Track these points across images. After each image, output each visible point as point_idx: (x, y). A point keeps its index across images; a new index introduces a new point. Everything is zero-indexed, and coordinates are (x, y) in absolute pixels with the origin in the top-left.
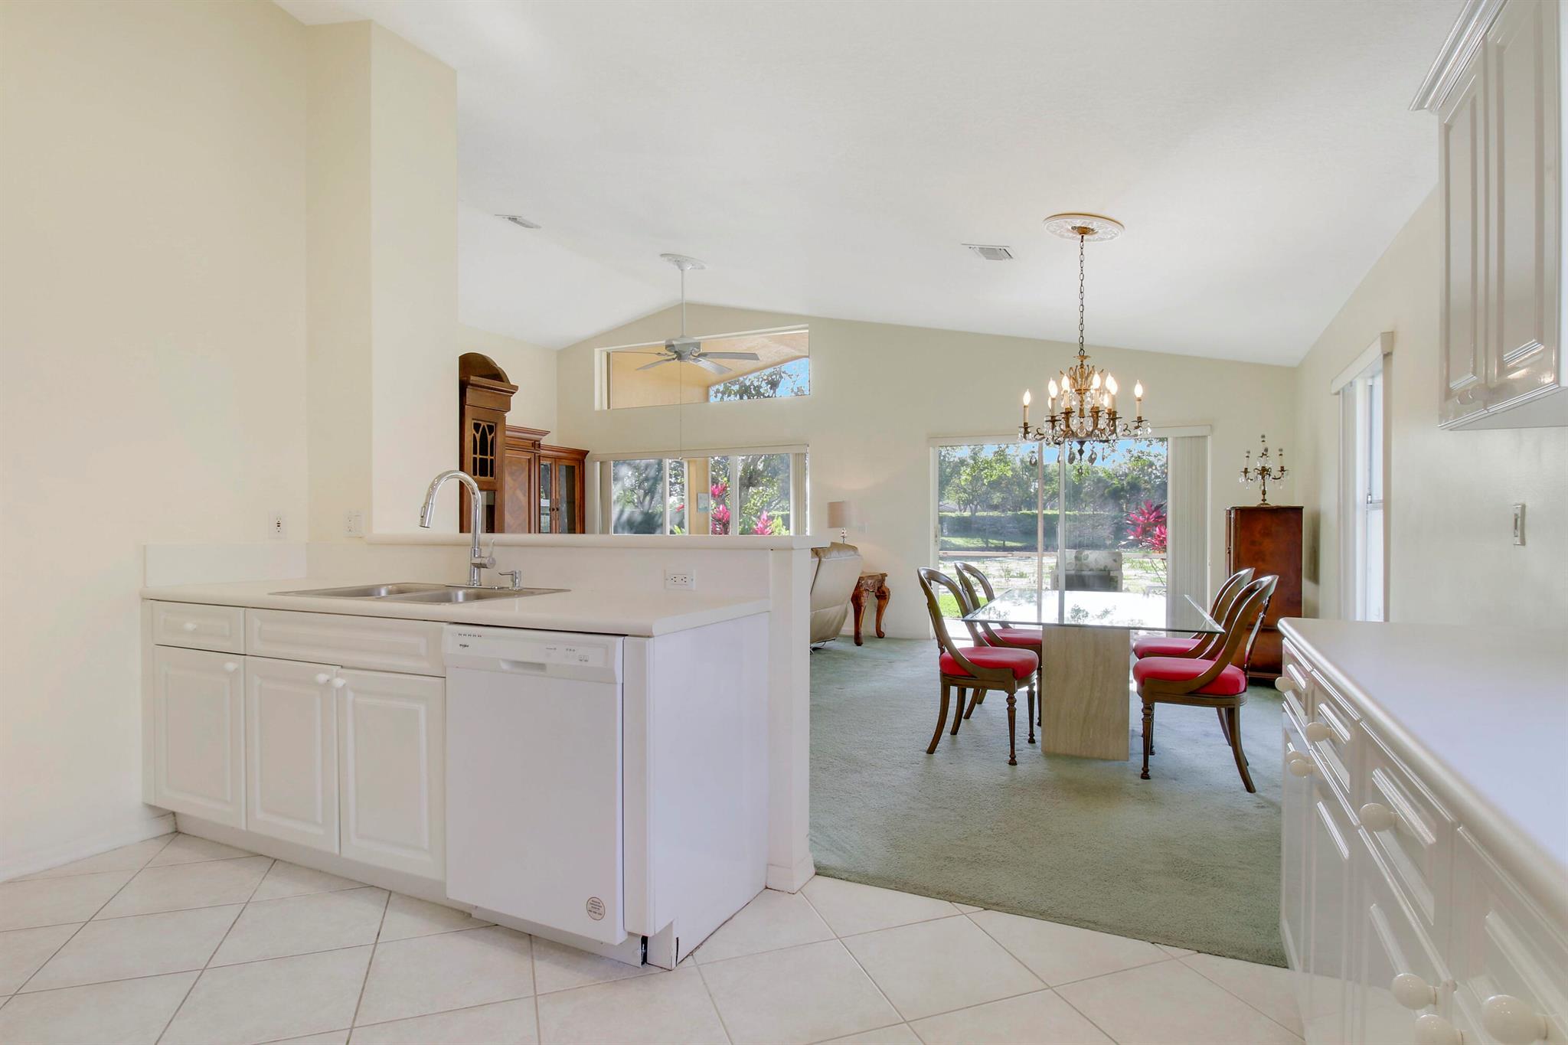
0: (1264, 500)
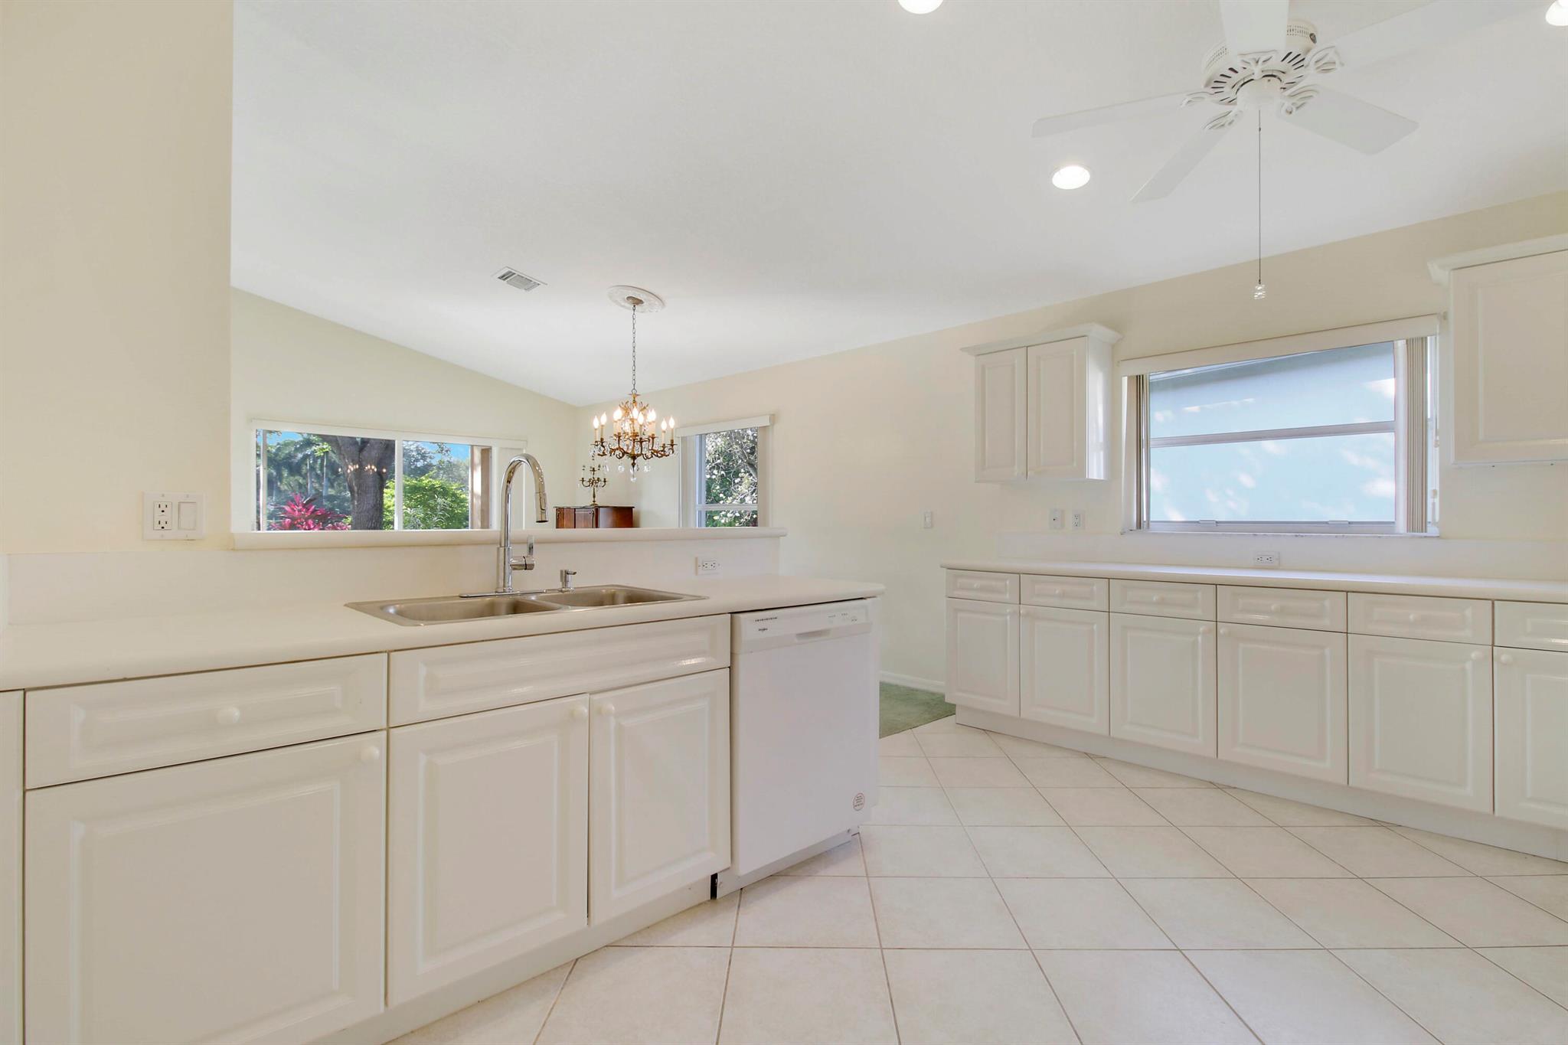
0: (594, 501)
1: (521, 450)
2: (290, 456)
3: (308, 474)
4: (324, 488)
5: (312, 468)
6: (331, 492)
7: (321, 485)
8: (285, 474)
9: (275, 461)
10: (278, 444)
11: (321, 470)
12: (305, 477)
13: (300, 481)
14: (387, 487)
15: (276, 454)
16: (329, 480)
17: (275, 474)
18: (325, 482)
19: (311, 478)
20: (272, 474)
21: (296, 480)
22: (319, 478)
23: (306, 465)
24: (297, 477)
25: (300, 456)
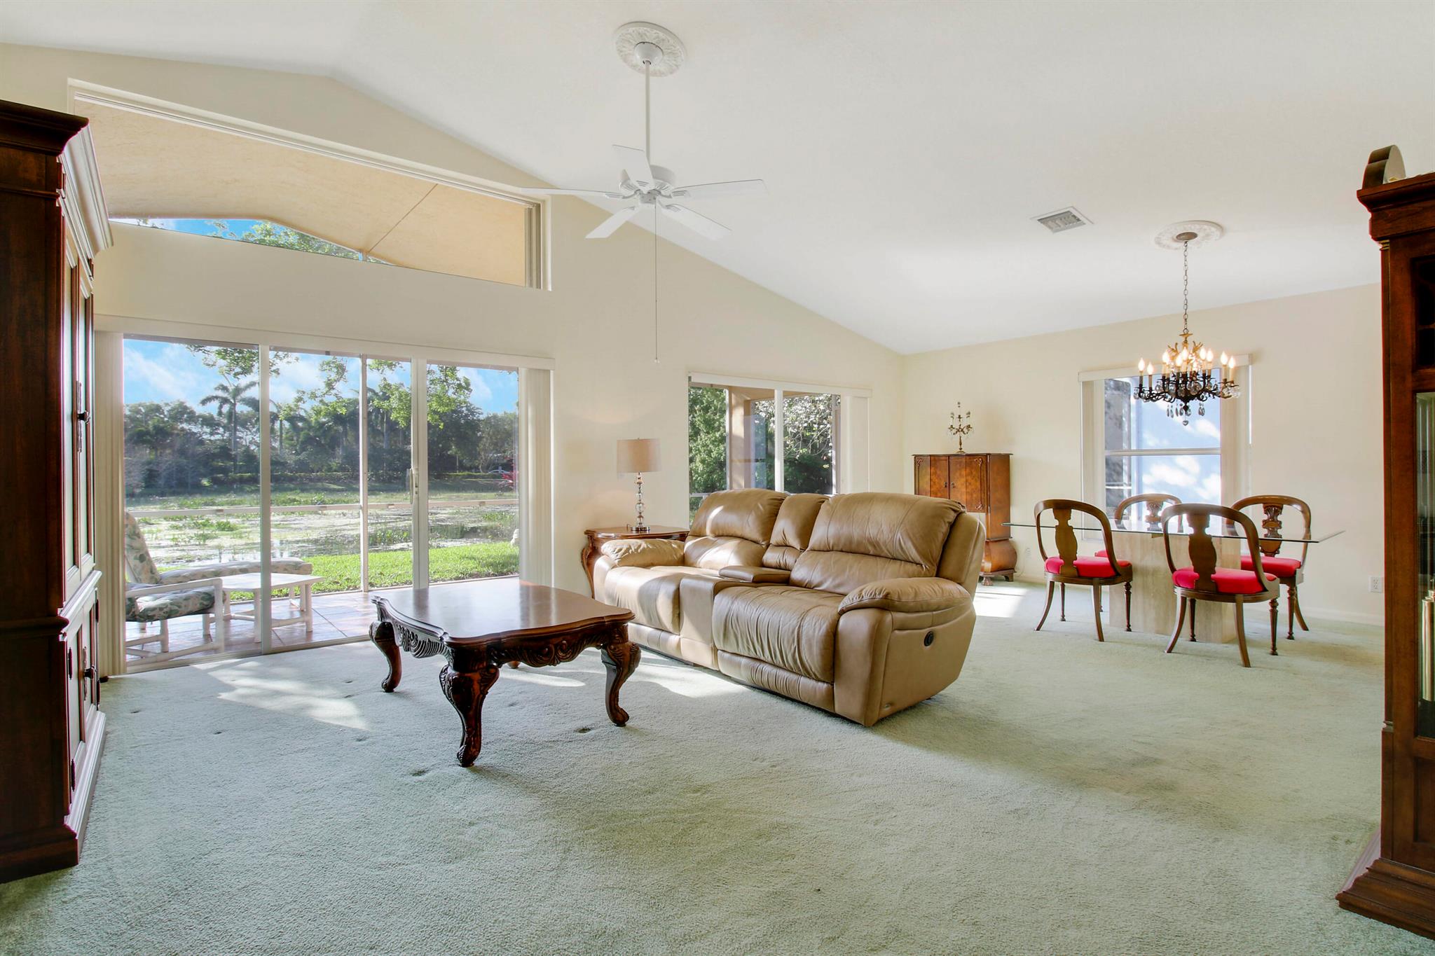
0: (961, 449)
1: (866, 398)
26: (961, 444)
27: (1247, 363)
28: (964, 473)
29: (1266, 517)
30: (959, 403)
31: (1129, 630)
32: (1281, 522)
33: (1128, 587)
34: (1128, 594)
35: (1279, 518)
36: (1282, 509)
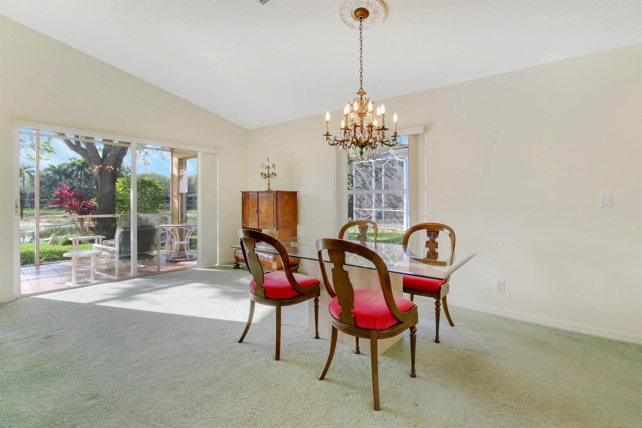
0: (269, 188)
1: (216, 154)
2: (65, 170)
3: (75, 179)
4: (83, 185)
5: (77, 176)
6: (86, 186)
7: (81, 183)
8: (63, 178)
9: (58, 172)
10: (60, 164)
11: (81, 176)
12: (73, 180)
13: (71, 181)
14: (118, 182)
15: (59, 169)
16: (85, 181)
17: (58, 178)
18: (83, 182)
19: (76, 180)
20: (57, 178)
21: (69, 181)
22: (80, 180)
23: (74, 174)
24: (69, 180)
25: (70, 170)
26: (269, 185)
27: (422, 132)
28: (265, 203)
29: (428, 239)
30: (268, 159)
31: (317, 337)
32: (437, 243)
33: (316, 301)
34: (317, 307)
35: (437, 240)
36: (438, 233)
